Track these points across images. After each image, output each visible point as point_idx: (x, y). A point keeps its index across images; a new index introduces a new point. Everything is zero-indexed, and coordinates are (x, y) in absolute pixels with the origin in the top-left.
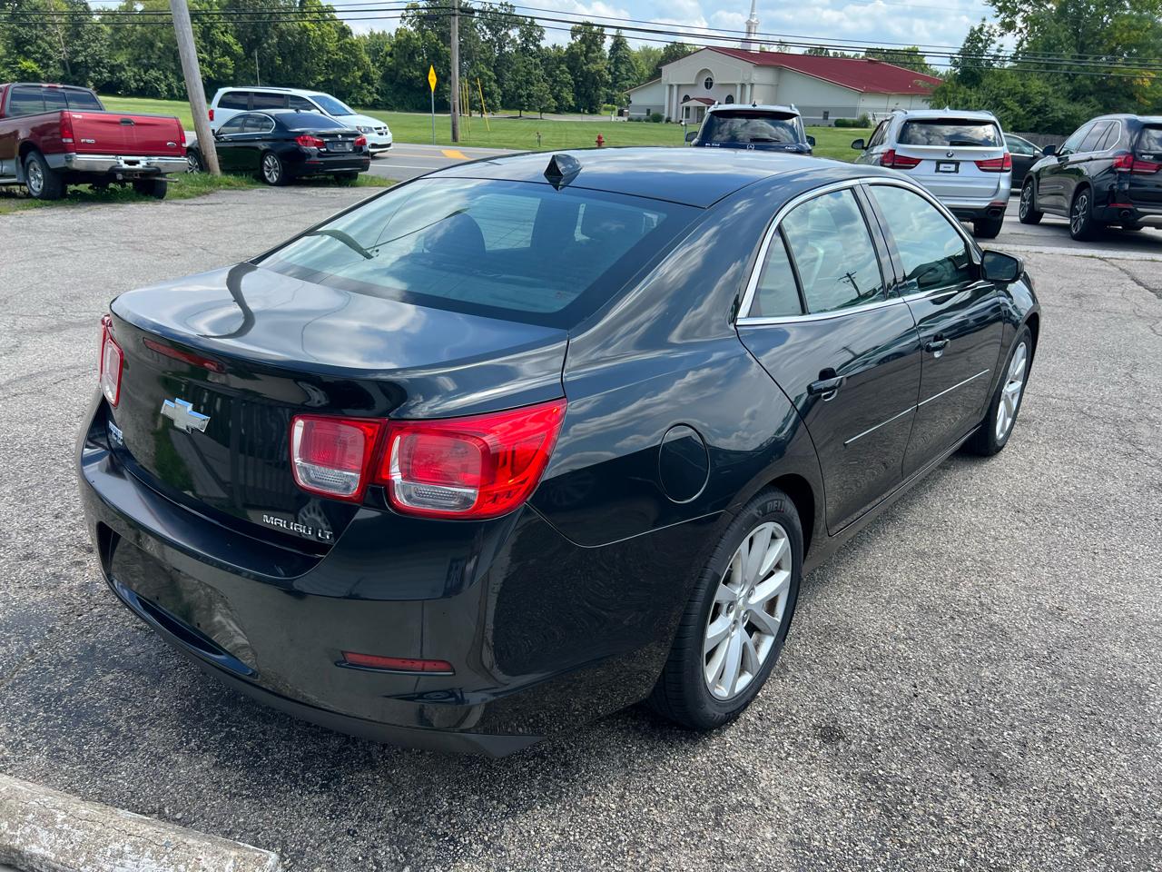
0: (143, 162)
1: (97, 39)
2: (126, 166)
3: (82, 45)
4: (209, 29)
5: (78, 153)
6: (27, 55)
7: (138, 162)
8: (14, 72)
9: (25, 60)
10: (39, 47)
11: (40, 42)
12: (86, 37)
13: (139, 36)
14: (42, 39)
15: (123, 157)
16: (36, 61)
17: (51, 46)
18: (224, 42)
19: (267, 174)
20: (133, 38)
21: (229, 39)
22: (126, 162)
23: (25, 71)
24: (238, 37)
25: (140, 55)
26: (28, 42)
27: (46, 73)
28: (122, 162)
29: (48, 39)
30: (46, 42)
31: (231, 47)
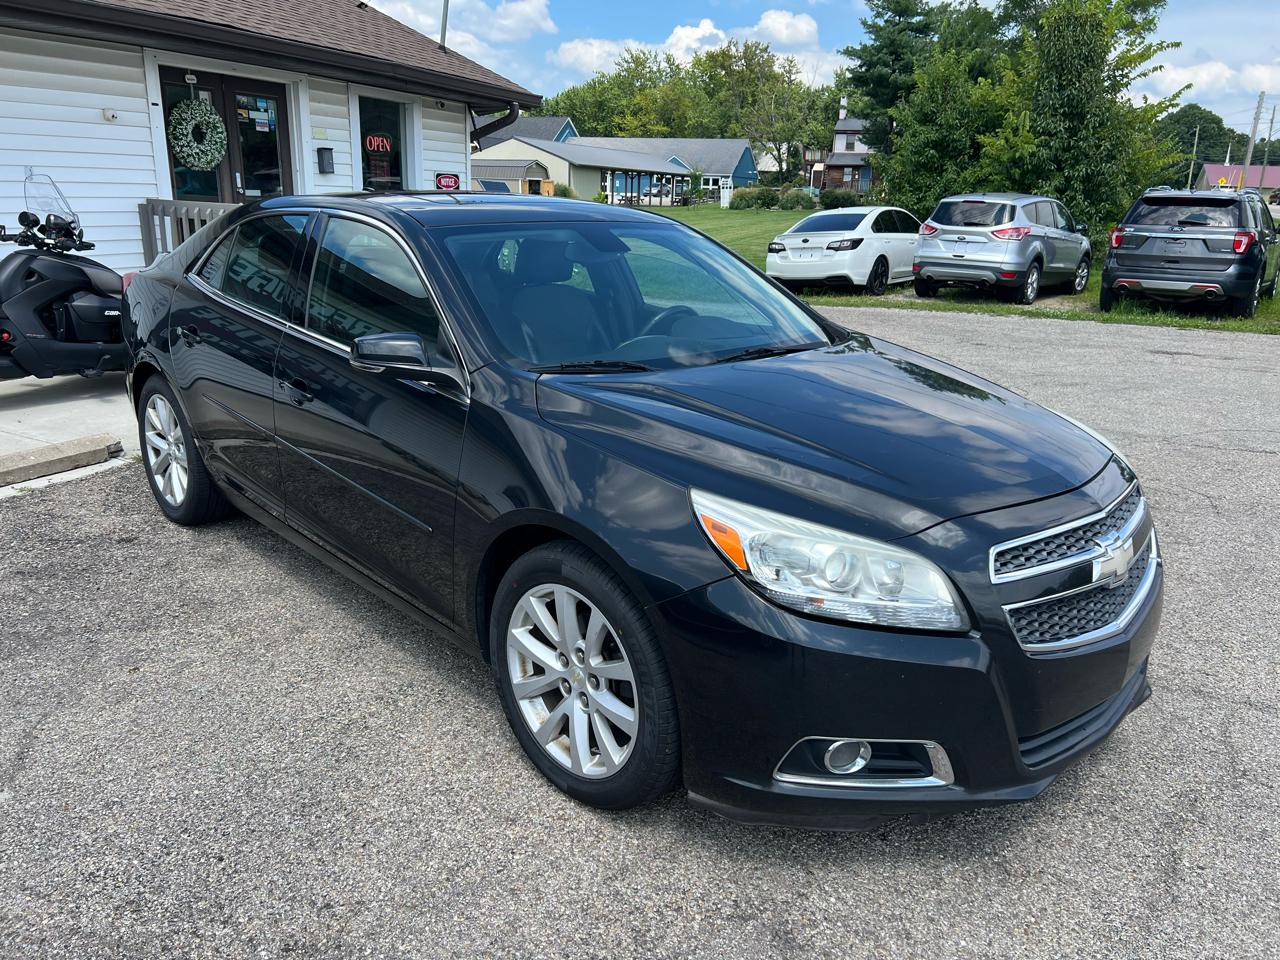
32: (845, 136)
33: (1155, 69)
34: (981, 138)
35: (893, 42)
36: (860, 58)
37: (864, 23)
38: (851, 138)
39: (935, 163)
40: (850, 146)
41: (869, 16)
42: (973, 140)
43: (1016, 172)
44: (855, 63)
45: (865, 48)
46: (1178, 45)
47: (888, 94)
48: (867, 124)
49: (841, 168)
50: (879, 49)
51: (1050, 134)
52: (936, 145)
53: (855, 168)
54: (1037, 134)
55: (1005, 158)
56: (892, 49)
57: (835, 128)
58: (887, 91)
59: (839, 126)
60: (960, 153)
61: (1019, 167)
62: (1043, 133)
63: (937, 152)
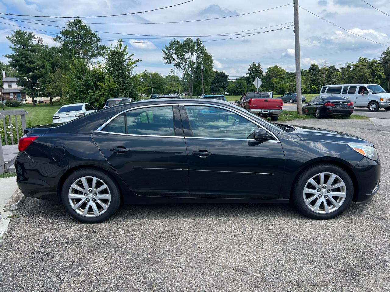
0: (269, 111)
1: (335, 78)
2: (264, 112)
3: (331, 80)
4: (374, 71)
5: (252, 109)
6: (314, 84)
7: (267, 111)
8: (309, 89)
9: (313, 86)
10: (318, 82)
11: (318, 80)
12: (332, 78)
13: (349, 76)
14: (319, 79)
15: (263, 110)
16: (316, 85)
17: (321, 81)
18: (379, 74)
19: (316, 115)
20: (347, 76)
21: (381, 73)
22: (264, 111)
23: (312, 89)
24: (385, 73)
25: (348, 81)
26: (315, 81)
27: (318, 89)
28: (263, 111)
29: (321, 79)
30: (320, 80)
31: (381, 76)
32: (7, 83)
33: (135, 66)
34: (98, 83)
35: (23, 54)
36: (13, 58)
37: (11, 47)
38: (10, 84)
39: (85, 90)
40: (10, 86)
41: (13, 46)
42: (95, 84)
43: (112, 92)
44: (11, 60)
45: (13, 55)
46: (141, 60)
47: (25, 70)
48: (18, 79)
49: (9, 93)
50: (19, 56)
51: (119, 82)
52: (84, 85)
53: (14, 93)
54: (115, 82)
55: (108, 88)
56: (23, 56)
57: (3, 81)
58: (25, 69)
59: (4, 80)
60: (92, 87)
61: (112, 91)
62: (117, 82)
63: (85, 87)
